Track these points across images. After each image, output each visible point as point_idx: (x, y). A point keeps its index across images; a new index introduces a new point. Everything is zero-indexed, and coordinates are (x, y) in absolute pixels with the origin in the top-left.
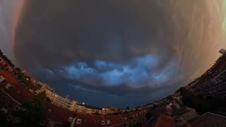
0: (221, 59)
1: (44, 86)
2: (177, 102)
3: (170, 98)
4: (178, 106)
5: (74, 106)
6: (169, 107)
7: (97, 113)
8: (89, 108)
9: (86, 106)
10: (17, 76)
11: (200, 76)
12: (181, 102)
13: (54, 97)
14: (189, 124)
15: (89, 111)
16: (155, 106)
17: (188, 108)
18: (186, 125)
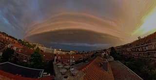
0: (137, 41)
1: (37, 44)
2: (108, 53)
3: (105, 50)
4: (107, 55)
5: (55, 51)
6: (103, 54)
7: (67, 54)
8: (63, 51)
9: (61, 51)
10: (21, 44)
11: (123, 45)
12: (109, 53)
13: (44, 49)
14: (108, 63)
15: (64, 53)
16: (97, 52)
17: (111, 57)
18: (107, 63)
